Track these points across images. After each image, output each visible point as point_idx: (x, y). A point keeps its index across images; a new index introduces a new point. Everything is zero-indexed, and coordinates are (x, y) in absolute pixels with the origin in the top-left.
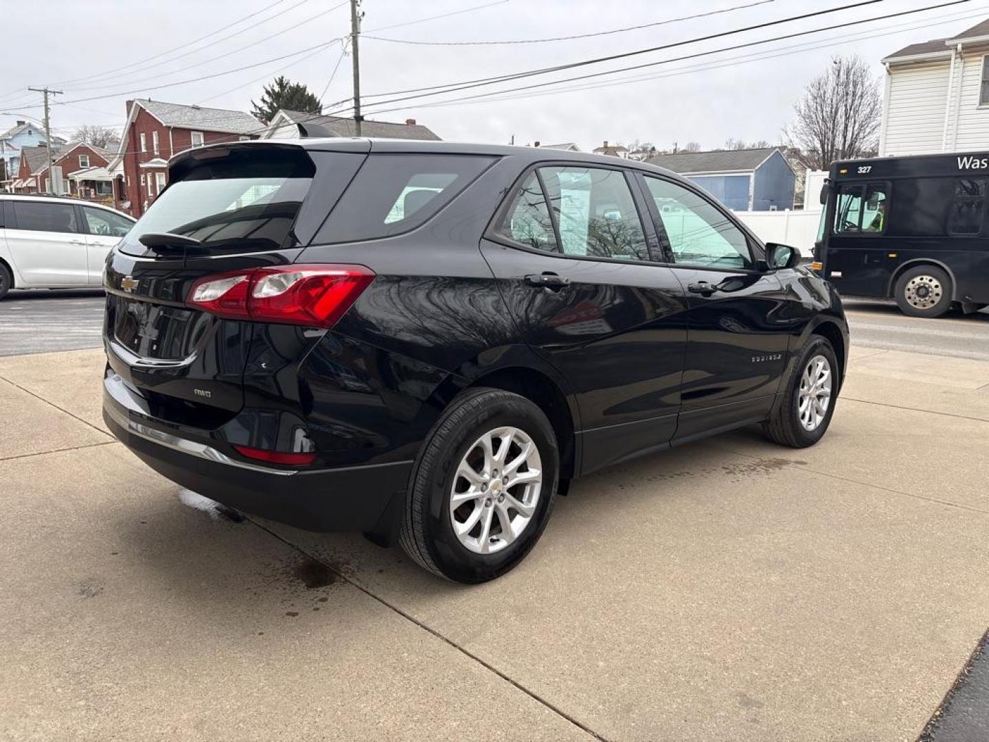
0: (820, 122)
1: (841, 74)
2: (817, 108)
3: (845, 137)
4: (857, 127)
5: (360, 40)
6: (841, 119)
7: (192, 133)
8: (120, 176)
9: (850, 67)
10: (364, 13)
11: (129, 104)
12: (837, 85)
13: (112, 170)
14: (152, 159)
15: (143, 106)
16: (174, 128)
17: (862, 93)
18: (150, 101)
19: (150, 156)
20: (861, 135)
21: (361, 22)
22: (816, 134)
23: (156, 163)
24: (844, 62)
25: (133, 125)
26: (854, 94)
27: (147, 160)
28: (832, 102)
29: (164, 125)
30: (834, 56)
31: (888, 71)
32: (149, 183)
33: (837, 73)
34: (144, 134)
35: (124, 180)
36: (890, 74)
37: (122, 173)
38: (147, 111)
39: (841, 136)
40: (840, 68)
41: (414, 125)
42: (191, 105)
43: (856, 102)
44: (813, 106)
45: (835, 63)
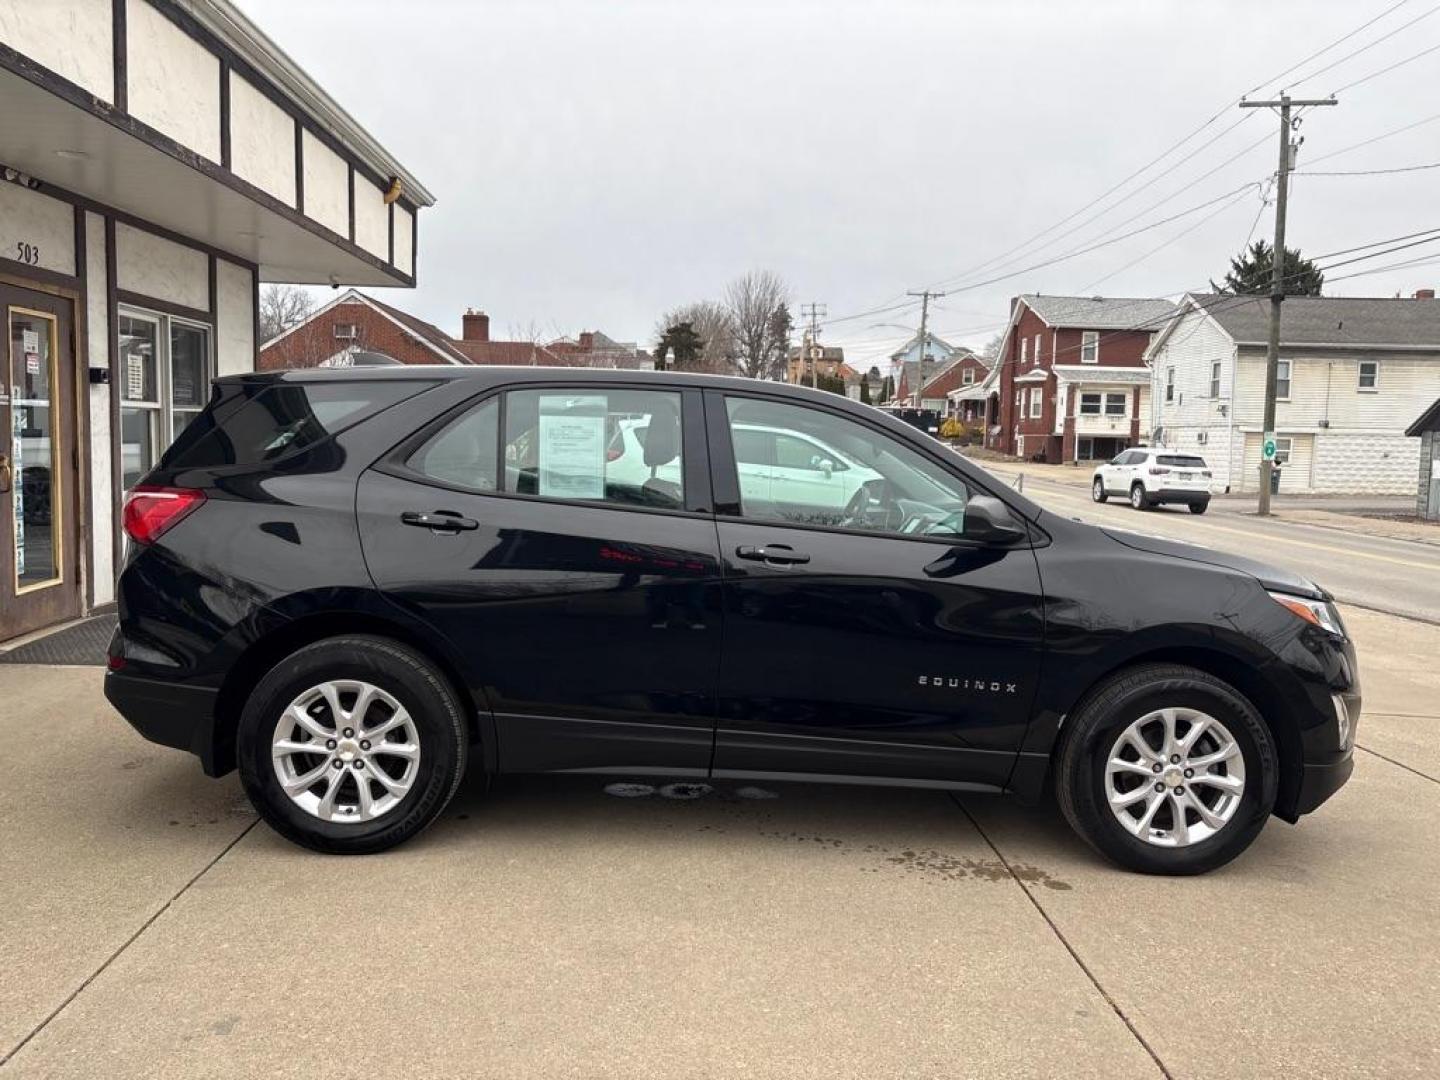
5: (1293, 180)
7: (1084, 333)
8: (995, 393)
10: (1302, 139)
11: (1014, 301)
13: (987, 387)
14: (1031, 370)
15: (1027, 303)
16: (1060, 328)
18: (1038, 296)
19: (1030, 366)
21: (1298, 153)
23: (1033, 375)
25: (1015, 329)
27: (1026, 372)
29: (1048, 325)
32: (1023, 402)
34: (1025, 340)
35: (999, 399)
37: (998, 390)
38: (1032, 309)
41: (1429, 299)
42: (1091, 297)
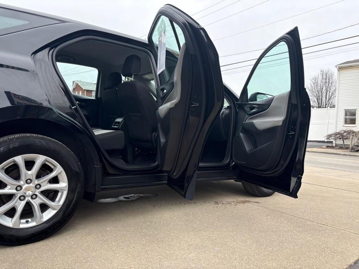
0: (316, 92)
1: (324, 75)
2: (315, 87)
3: (326, 98)
4: (330, 94)
6: (324, 91)
9: (327, 73)
12: (322, 79)
17: (332, 82)
20: (332, 97)
22: (315, 96)
24: (324, 71)
26: (329, 82)
28: (321, 85)
30: (321, 69)
31: (338, 70)
33: (322, 75)
36: (339, 71)
39: (325, 98)
40: (323, 73)
43: (330, 85)
44: (313, 87)
45: (321, 71)
